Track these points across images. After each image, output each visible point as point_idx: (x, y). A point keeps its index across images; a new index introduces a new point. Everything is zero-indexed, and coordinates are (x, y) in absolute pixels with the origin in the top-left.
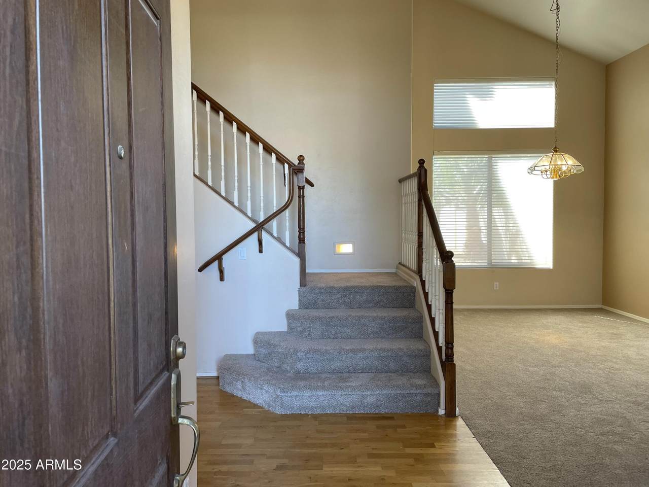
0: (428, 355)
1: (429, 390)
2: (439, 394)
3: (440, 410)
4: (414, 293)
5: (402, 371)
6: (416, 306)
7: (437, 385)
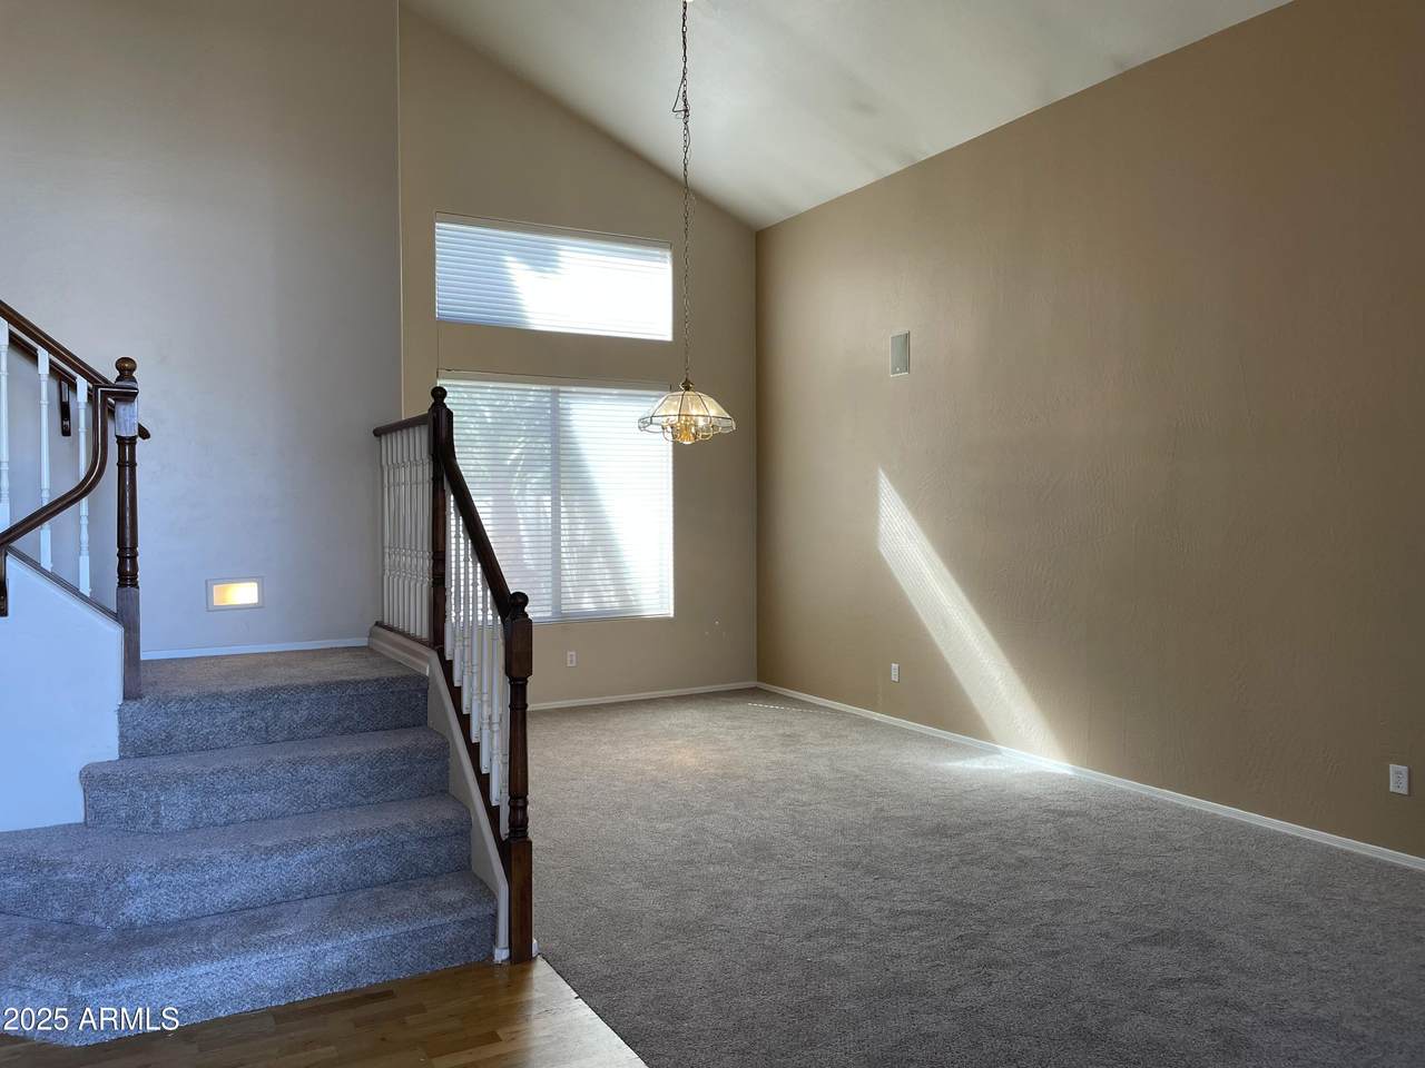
0: (465, 831)
1: (473, 911)
2: (495, 917)
3: (497, 951)
4: (425, 692)
5: (408, 877)
6: (430, 722)
7: (492, 897)
